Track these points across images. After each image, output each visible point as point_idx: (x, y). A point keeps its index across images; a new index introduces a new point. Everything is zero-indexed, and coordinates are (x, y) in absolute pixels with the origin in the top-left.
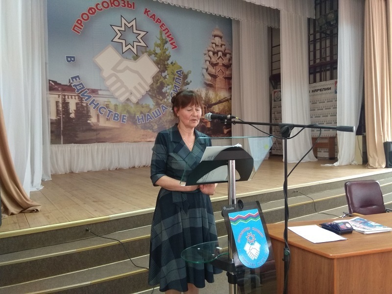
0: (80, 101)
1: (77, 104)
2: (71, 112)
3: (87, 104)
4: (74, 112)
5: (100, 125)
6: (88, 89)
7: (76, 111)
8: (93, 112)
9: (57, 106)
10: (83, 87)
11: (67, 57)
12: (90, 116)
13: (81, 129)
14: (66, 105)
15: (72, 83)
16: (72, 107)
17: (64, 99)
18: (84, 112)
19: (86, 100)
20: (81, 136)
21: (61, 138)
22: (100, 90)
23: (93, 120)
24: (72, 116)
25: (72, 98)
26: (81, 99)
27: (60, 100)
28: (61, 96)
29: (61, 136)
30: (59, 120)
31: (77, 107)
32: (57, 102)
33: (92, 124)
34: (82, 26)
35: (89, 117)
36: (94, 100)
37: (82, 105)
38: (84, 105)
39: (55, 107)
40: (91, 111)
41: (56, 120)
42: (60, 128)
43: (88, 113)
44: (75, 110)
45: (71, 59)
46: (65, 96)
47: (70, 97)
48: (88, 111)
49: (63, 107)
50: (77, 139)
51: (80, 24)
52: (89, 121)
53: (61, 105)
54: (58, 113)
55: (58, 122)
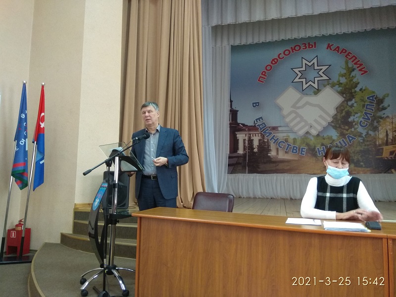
0: (262, 137)
1: (260, 140)
2: (254, 147)
3: (268, 140)
4: (257, 147)
5: (279, 157)
6: (269, 127)
7: (260, 146)
8: (273, 146)
9: (244, 143)
10: (265, 126)
11: (253, 103)
13: (263, 161)
14: (251, 141)
15: (256, 124)
16: (256, 143)
17: (250, 137)
18: (265, 147)
19: (267, 137)
20: (262, 167)
21: (246, 168)
22: (280, 127)
23: (273, 154)
24: (256, 150)
25: (256, 136)
26: (263, 136)
27: (247, 138)
28: (247, 135)
30: (246, 154)
31: (259, 143)
32: (244, 140)
33: (272, 157)
34: (266, 76)
35: (270, 150)
36: (274, 136)
37: (264, 141)
38: (266, 140)
39: (243, 144)
40: (271, 146)
41: (243, 154)
42: (246, 161)
45: (256, 105)
46: (250, 134)
47: (254, 135)
48: (269, 146)
49: (249, 144)
50: (259, 170)
51: (264, 75)
52: (269, 155)
53: (247, 142)
54: (244, 149)
55: (244, 156)
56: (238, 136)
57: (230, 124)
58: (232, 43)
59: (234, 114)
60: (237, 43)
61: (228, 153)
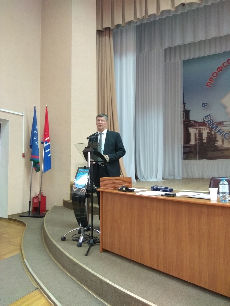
1: (208, 133)
3: (215, 132)
4: (206, 138)
5: (224, 146)
6: (216, 123)
7: (208, 138)
9: (195, 136)
10: (213, 121)
11: (203, 104)
12: (217, 140)
13: (211, 149)
14: (201, 134)
15: (205, 120)
17: (200, 131)
18: (213, 138)
19: (214, 130)
23: (219, 143)
24: (205, 141)
25: (205, 130)
26: (211, 130)
27: (197, 132)
28: (198, 129)
29: (197, 154)
30: (196, 144)
31: (208, 135)
32: (195, 134)
33: (218, 146)
34: (213, 81)
36: (220, 129)
37: (211, 134)
40: (218, 137)
41: (194, 144)
42: (197, 149)
45: (205, 105)
46: (200, 129)
48: (216, 137)
49: (199, 136)
51: (211, 81)
52: (216, 144)
54: (196, 140)
56: (190, 130)
57: (184, 121)
58: (183, 58)
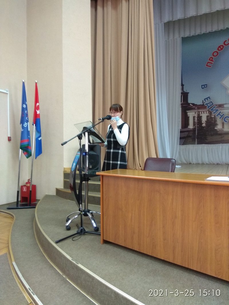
0: (209, 114)
1: (207, 117)
2: (203, 122)
3: (215, 116)
4: (205, 122)
5: (224, 130)
6: (216, 105)
8: (219, 121)
10: (213, 104)
11: (202, 86)
12: (217, 124)
14: (200, 118)
15: (204, 103)
16: (204, 119)
17: (199, 115)
20: (209, 138)
21: (195, 140)
22: (226, 104)
23: (219, 127)
24: (204, 125)
29: (195, 139)
30: (195, 128)
31: (207, 119)
32: (194, 117)
33: (218, 130)
36: (220, 112)
37: (211, 117)
38: (213, 116)
39: (193, 120)
40: (218, 121)
42: (195, 134)
43: (216, 122)
44: (206, 121)
45: (204, 87)
47: (203, 112)
49: (198, 120)
50: (207, 141)
52: (216, 128)
53: (196, 119)
55: (194, 130)
56: (188, 114)
57: (182, 104)
58: (182, 35)
59: (185, 96)
60: (187, 34)
61: (180, 128)
